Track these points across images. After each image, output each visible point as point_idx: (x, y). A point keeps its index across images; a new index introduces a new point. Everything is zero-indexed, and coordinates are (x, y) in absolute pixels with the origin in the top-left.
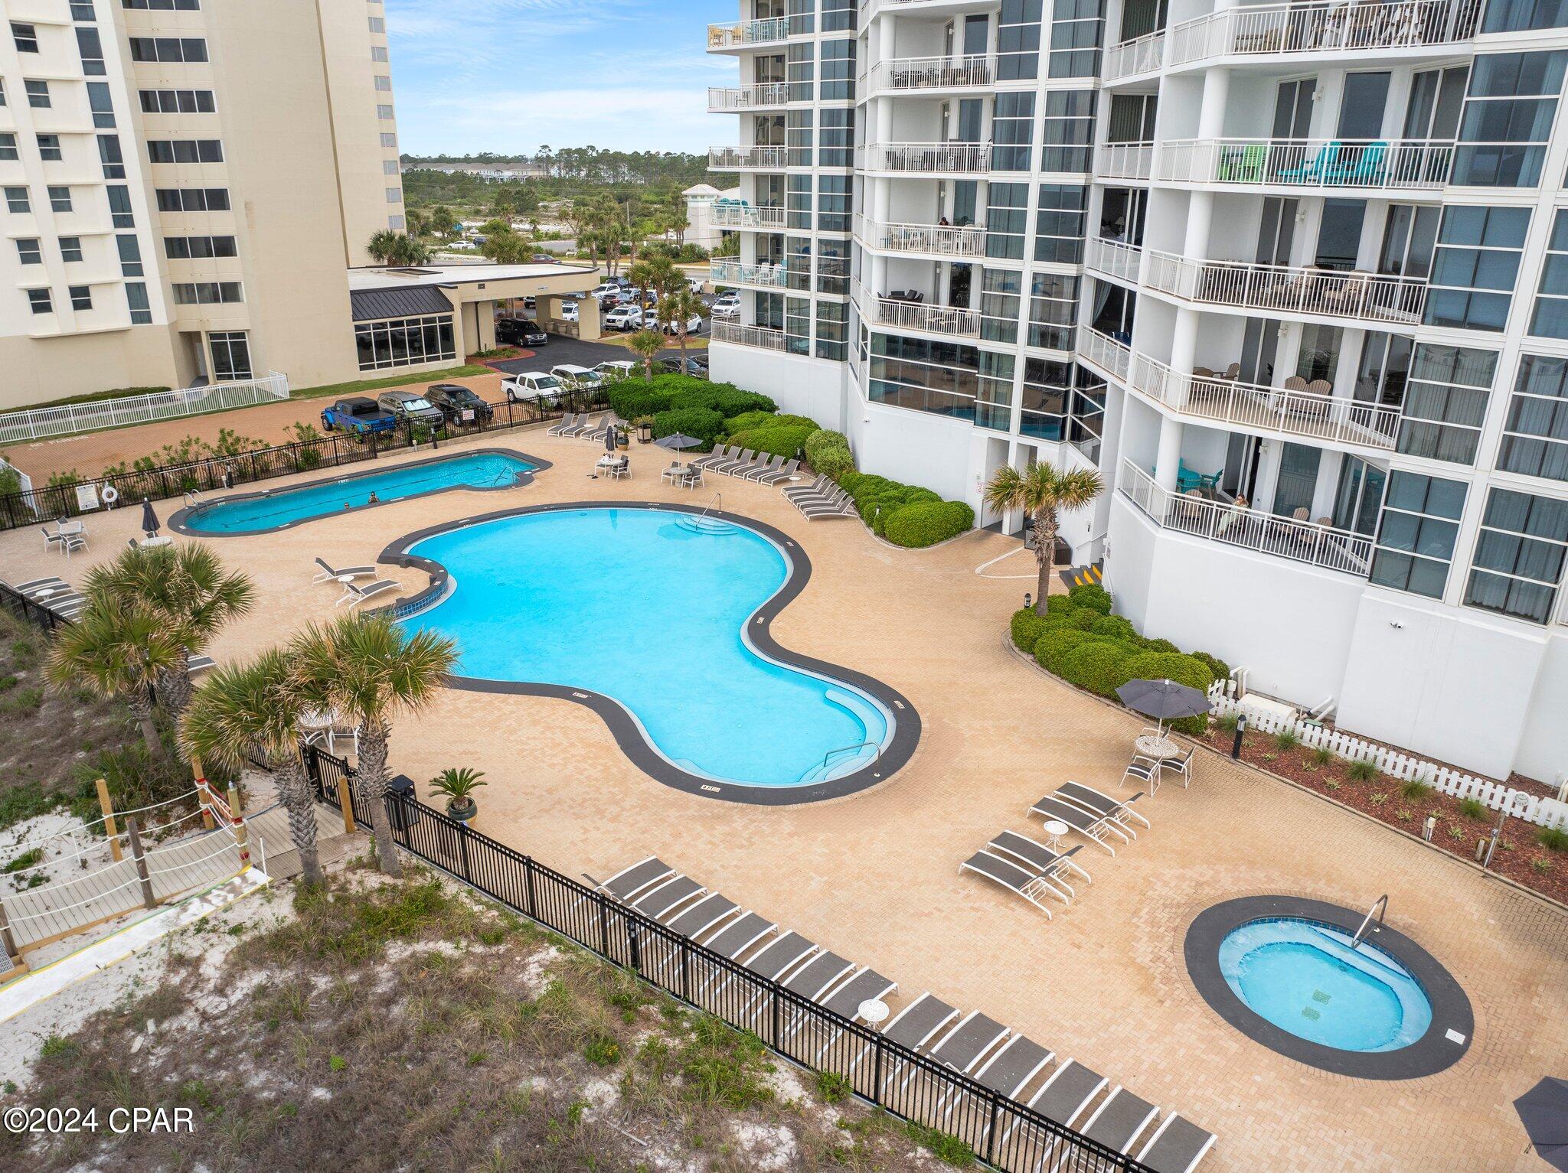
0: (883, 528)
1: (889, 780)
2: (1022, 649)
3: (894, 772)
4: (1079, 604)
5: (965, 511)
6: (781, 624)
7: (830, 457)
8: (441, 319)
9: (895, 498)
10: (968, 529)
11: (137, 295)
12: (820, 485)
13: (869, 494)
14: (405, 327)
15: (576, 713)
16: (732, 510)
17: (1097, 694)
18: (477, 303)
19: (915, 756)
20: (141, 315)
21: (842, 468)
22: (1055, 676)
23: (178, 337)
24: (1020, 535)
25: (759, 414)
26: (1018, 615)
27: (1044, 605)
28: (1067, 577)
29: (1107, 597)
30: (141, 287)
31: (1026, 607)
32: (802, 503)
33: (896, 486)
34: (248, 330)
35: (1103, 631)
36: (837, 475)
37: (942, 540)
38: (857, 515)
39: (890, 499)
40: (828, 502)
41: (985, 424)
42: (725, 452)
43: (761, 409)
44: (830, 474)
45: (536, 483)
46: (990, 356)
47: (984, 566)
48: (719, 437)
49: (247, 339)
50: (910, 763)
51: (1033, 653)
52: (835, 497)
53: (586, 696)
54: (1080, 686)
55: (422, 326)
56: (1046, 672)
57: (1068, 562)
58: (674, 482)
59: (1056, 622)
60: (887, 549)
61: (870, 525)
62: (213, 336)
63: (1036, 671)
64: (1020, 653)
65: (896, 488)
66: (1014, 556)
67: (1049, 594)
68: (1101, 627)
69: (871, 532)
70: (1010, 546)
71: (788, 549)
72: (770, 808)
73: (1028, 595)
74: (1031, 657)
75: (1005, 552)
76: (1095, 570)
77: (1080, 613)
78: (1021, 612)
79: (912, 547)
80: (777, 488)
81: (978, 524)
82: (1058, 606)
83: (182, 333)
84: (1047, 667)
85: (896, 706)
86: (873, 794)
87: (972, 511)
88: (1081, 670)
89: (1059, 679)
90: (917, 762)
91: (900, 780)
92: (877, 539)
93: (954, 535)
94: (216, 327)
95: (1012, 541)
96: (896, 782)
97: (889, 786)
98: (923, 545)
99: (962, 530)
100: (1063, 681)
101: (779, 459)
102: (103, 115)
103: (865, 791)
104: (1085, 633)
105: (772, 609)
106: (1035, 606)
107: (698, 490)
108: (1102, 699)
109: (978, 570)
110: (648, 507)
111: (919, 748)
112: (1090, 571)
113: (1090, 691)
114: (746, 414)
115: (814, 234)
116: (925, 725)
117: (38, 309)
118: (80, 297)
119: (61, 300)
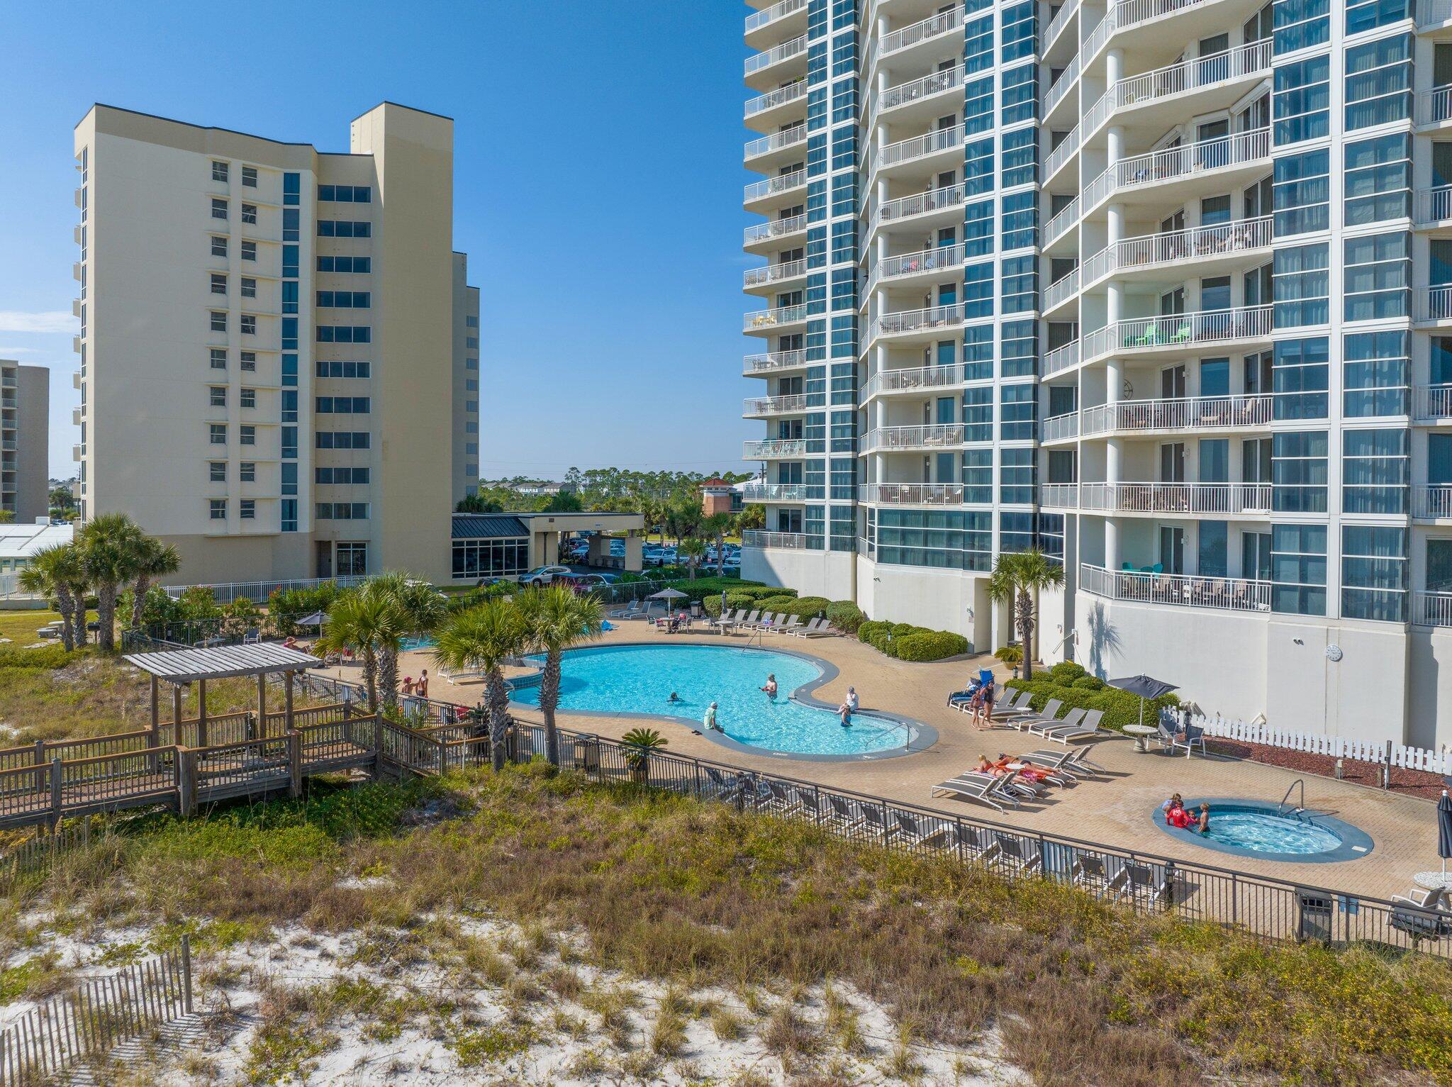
0: (895, 651)
5: (959, 638)
8: (520, 542)
10: (963, 653)
11: (290, 510)
14: (491, 546)
15: (669, 725)
16: (770, 646)
18: (546, 534)
20: (289, 524)
21: (857, 620)
23: (314, 543)
26: (1008, 682)
30: (294, 503)
34: (367, 541)
37: (943, 658)
41: (972, 568)
46: (973, 515)
49: (365, 549)
53: (675, 719)
60: (898, 663)
61: (884, 651)
62: (341, 544)
69: (884, 655)
71: (818, 662)
72: (827, 763)
77: (1058, 678)
78: (1011, 680)
79: (919, 661)
81: (971, 650)
82: (1041, 677)
83: (317, 541)
87: (966, 640)
92: (890, 659)
93: (952, 655)
94: (344, 538)
98: (928, 660)
99: (958, 653)
102: (290, 377)
103: (899, 758)
105: (811, 686)
114: (775, 597)
116: (941, 733)
117: (215, 515)
118: (248, 509)
119: (233, 509)
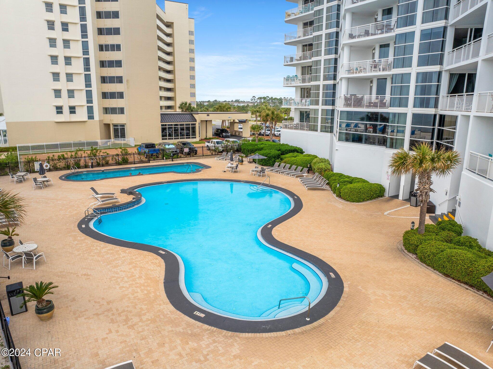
0: (340, 193)
1: (315, 324)
2: (409, 251)
3: (320, 318)
4: (443, 229)
5: (380, 187)
6: (279, 228)
7: (320, 167)
8: (192, 124)
9: (347, 181)
10: (381, 197)
11: (90, 110)
12: (315, 178)
13: (335, 180)
14: (179, 126)
15: (155, 261)
16: (275, 185)
17: (459, 281)
18: (206, 121)
19: (336, 309)
20: (91, 117)
21: (325, 170)
22: (430, 268)
23: (103, 125)
24: (408, 200)
25: (296, 154)
26: (407, 233)
27: (423, 228)
28: (434, 219)
29: (460, 226)
30: (92, 107)
31: (412, 229)
32: (305, 183)
33: (349, 177)
34: (125, 124)
35: (460, 244)
36: (323, 173)
37: (368, 200)
38: (330, 189)
39: (345, 181)
40: (318, 183)
41: (392, 147)
42: (279, 166)
43: (298, 152)
44: (320, 173)
45: (202, 172)
46: (394, 114)
47: (389, 212)
48: (278, 160)
49: (125, 127)
50: (332, 314)
51: (416, 254)
52: (321, 182)
53: (164, 253)
54: (447, 275)
55: (185, 126)
56: (424, 265)
57: (434, 212)
58: (255, 175)
59: (430, 237)
60: (341, 202)
61: (334, 193)
62: (115, 125)
63: (418, 264)
64: (408, 253)
65: (349, 178)
66: (405, 208)
67: (426, 223)
68: (459, 242)
69: (335, 195)
70: (402, 205)
71: (294, 199)
72: (230, 333)
73: (413, 223)
74: (415, 256)
75: (400, 206)
76: (450, 215)
77: (445, 234)
78: (409, 231)
79: (353, 202)
80: (297, 178)
81: (387, 195)
82: (431, 230)
83: (105, 124)
84: (425, 262)
85: (330, 276)
86: (302, 333)
87: (384, 188)
88: (448, 265)
89: (432, 269)
90: (336, 313)
91: (322, 324)
92: (337, 198)
93: (375, 198)
94: (115, 122)
95: (404, 203)
96: (320, 326)
97: (314, 328)
98: (359, 201)
99: (379, 196)
100: (435, 271)
101: (300, 168)
102: (86, 51)
103: (297, 330)
104: (449, 244)
105: (276, 222)
106: (416, 229)
107: (263, 178)
108: (462, 284)
109: (386, 213)
110: (241, 182)
111: (340, 303)
112: (447, 216)
113: (453, 279)
114: (291, 153)
115: (321, 83)
116: (346, 289)
117: (58, 113)
118: (72, 110)
119: (66, 110)
